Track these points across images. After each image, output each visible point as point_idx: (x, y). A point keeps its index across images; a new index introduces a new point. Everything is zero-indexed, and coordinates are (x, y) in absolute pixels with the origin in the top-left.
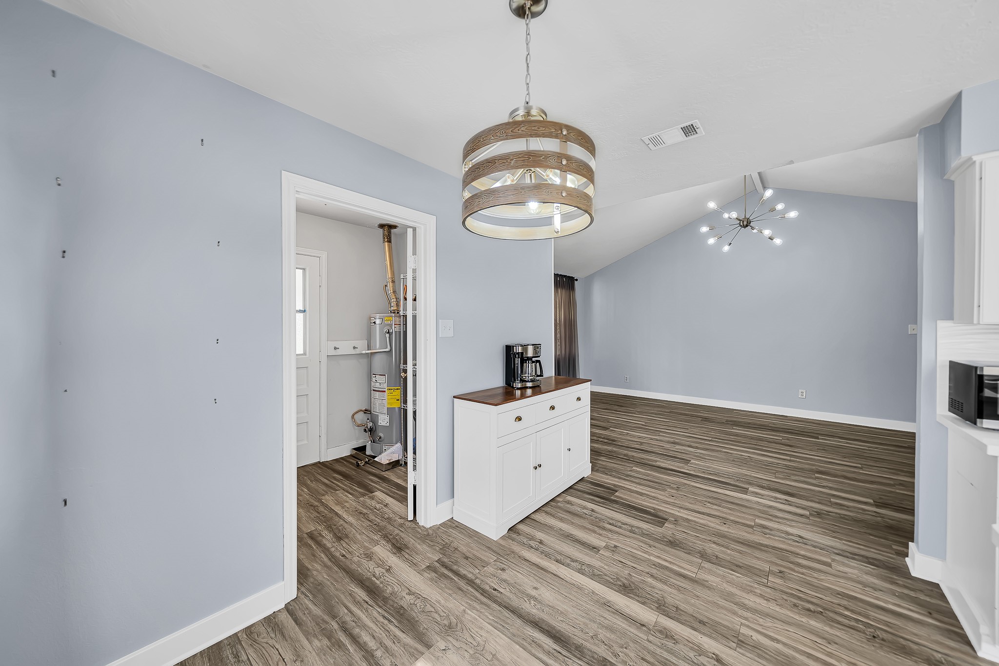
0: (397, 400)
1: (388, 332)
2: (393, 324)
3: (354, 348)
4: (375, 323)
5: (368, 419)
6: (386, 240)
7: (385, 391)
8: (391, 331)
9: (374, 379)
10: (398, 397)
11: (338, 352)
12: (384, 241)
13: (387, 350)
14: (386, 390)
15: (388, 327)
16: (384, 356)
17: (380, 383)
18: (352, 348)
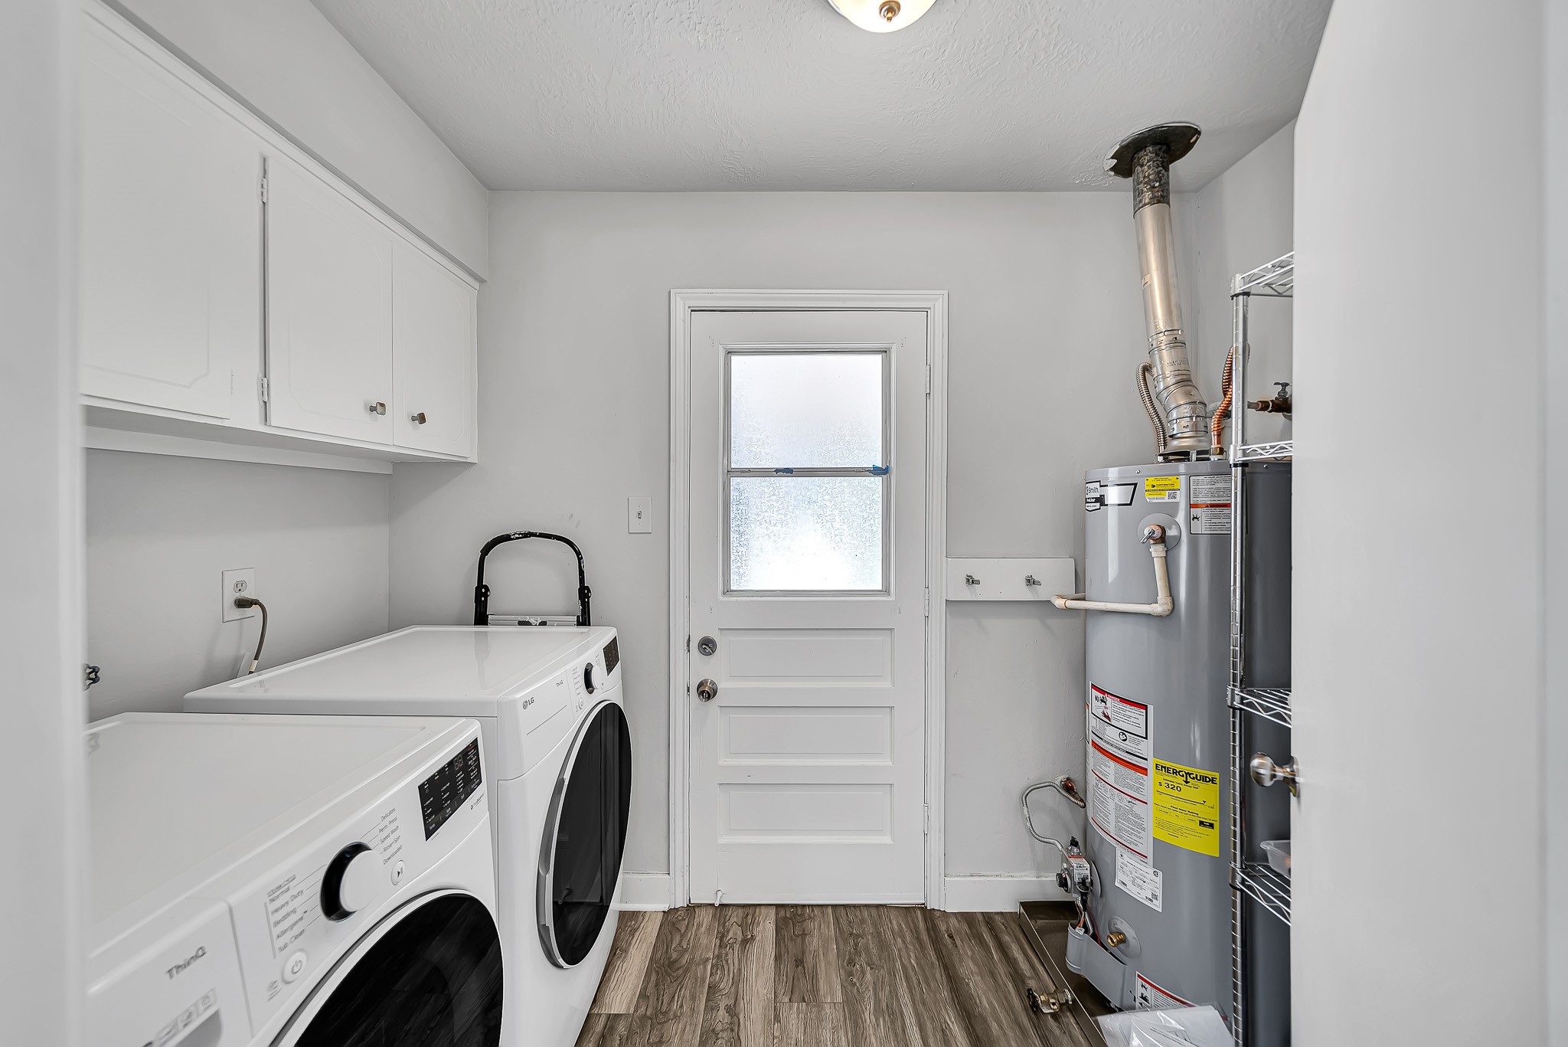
0: (1201, 823)
1: (1162, 539)
2: (1183, 506)
3: (1031, 582)
4: (1101, 500)
5: (1074, 843)
6: (1147, 196)
7: (1144, 771)
8: (1171, 532)
9: (1097, 707)
10: (1213, 816)
11: (981, 593)
12: (1138, 207)
13: (1160, 607)
14: (1150, 766)
15: (1161, 518)
16: (1145, 633)
17: (1124, 732)
18: (1024, 582)
